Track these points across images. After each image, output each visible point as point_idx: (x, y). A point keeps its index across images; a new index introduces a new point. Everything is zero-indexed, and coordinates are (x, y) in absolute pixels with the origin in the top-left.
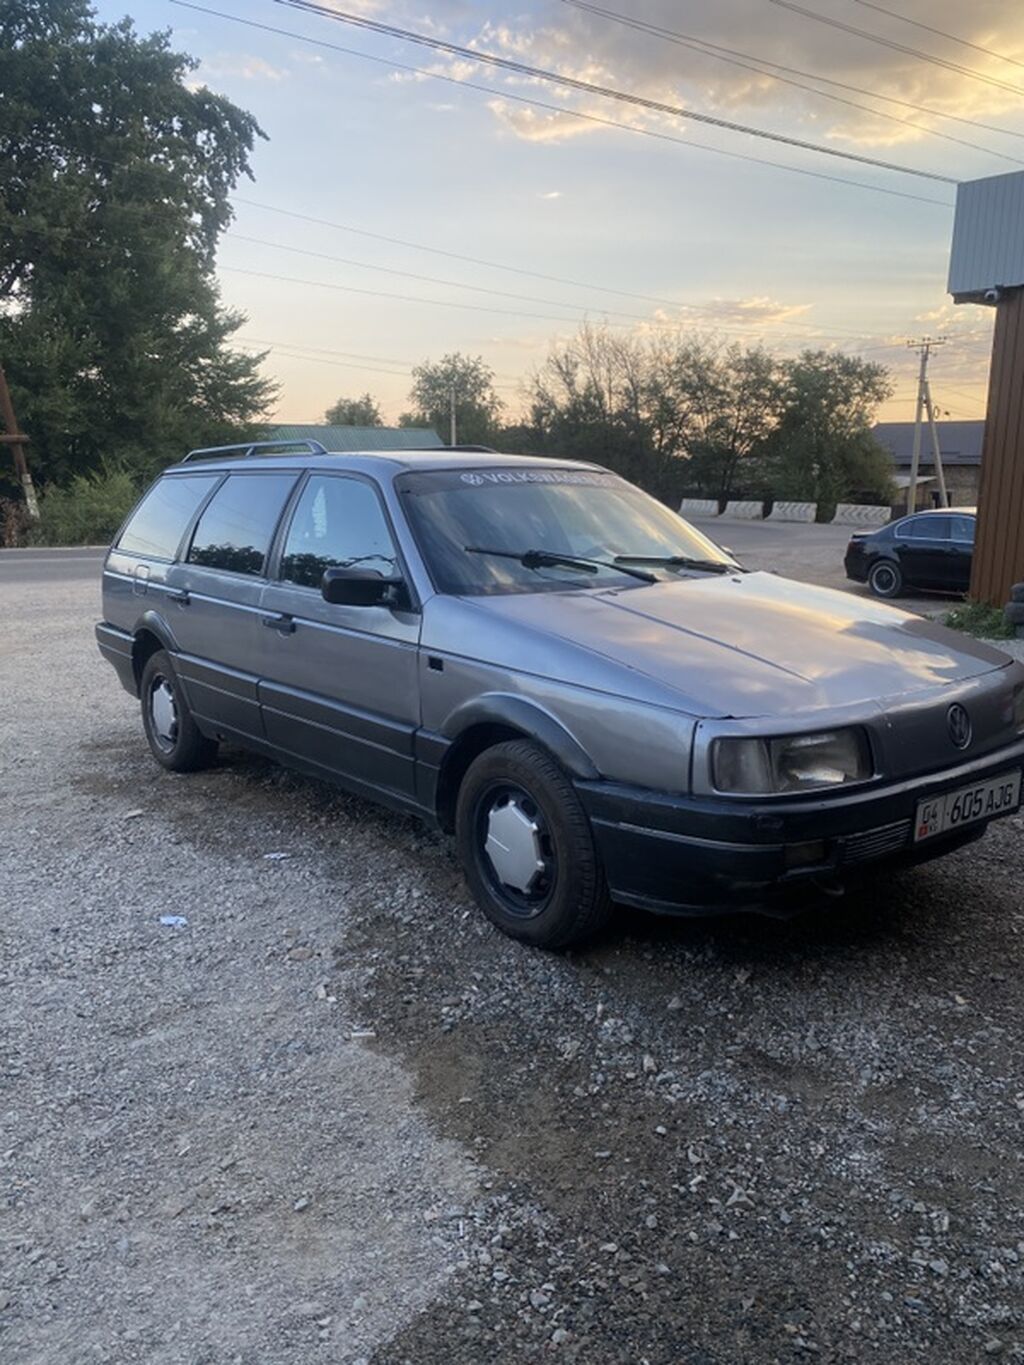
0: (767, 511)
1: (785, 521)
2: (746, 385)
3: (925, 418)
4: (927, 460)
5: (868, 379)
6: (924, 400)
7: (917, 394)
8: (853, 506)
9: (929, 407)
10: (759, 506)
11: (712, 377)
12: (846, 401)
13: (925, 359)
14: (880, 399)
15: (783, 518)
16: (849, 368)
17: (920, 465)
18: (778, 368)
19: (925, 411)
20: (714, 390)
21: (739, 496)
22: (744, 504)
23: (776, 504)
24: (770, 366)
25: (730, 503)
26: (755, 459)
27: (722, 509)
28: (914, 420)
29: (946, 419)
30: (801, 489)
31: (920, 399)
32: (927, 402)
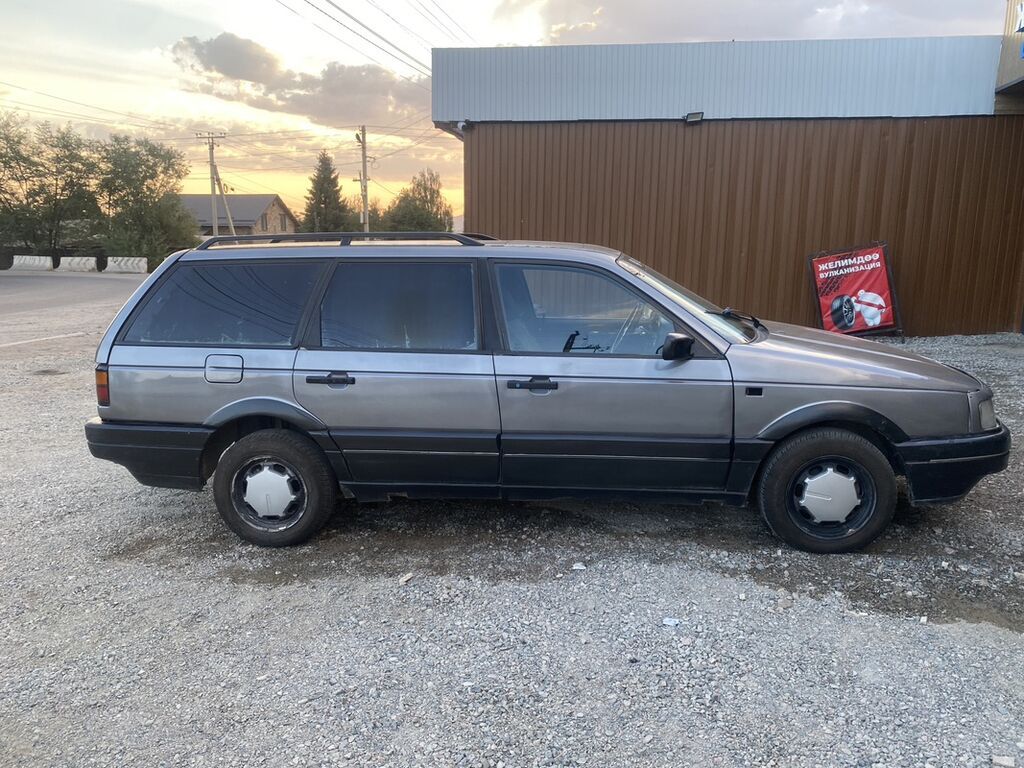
1: (121, 273)
2: (58, 160)
3: (218, 192)
4: (223, 222)
5: (169, 160)
6: (215, 178)
7: (209, 176)
9: (219, 184)
10: (92, 261)
11: (24, 151)
12: (153, 176)
13: (212, 148)
14: (179, 177)
15: (119, 270)
16: (153, 151)
17: (219, 227)
18: (85, 146)
19: (217, 187)
20: (26, 160)
21: (70, 252)
22: (77, 259)
23: (110, 259)
24: (79, 144)
25: (63, 259)
26: (78, 221)
27: (56, 264)
28: (210, 193)
29: (232, 193)
30: (130, 247)
31: (212, 178)
32: (218, 180)
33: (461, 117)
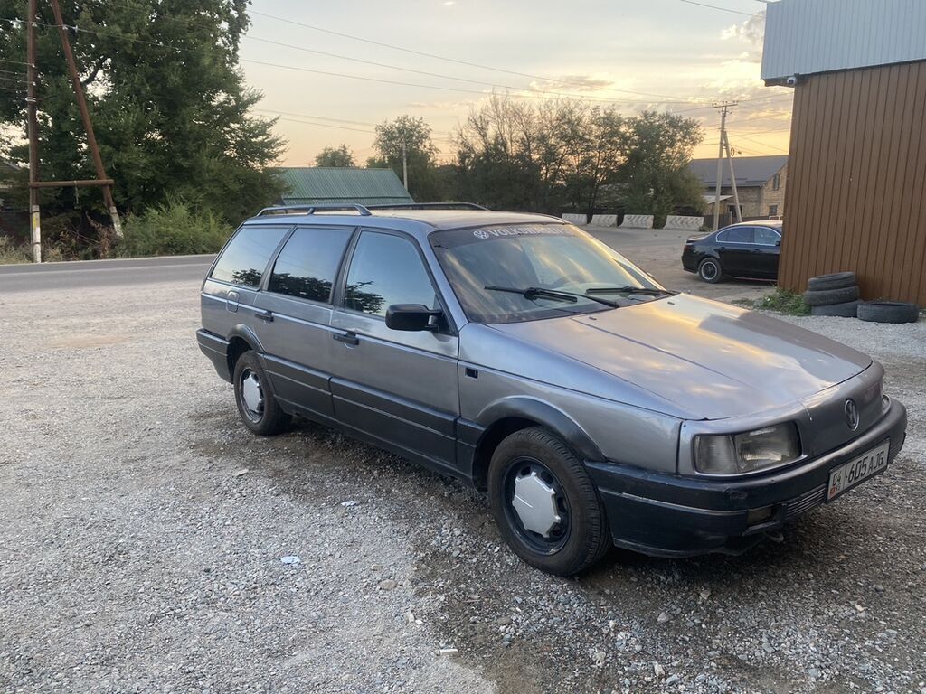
0: (620, 221)
1: (632, 228)
2: (604, 135)
3: (725, 156)
4: (727, 183)
5: (686, 130)
6: (724, 143)
7: (719, 141)
8: (678, 217)
9: (727, 148)
10: (614, 217)
11: (580, 131)
12: (672, 145)
13: (724, 116)
14: (694, 144)
15: (631, 226)
16: (673, 123)
17: (722, 188)
18: (625, 123)
19: (724, 151)
20: (581, 138)
21: (600, 211)
22: (604, 216)
23: (626, 216)
24: (620, 122)
25: (594, 216)
26: (610, 185)
27: (589, 220)
28: (718, 157)
29: (739, 156)
30: (644, 205)
31: (721, 143)
32: (726, 145)
33: (789, 72)
